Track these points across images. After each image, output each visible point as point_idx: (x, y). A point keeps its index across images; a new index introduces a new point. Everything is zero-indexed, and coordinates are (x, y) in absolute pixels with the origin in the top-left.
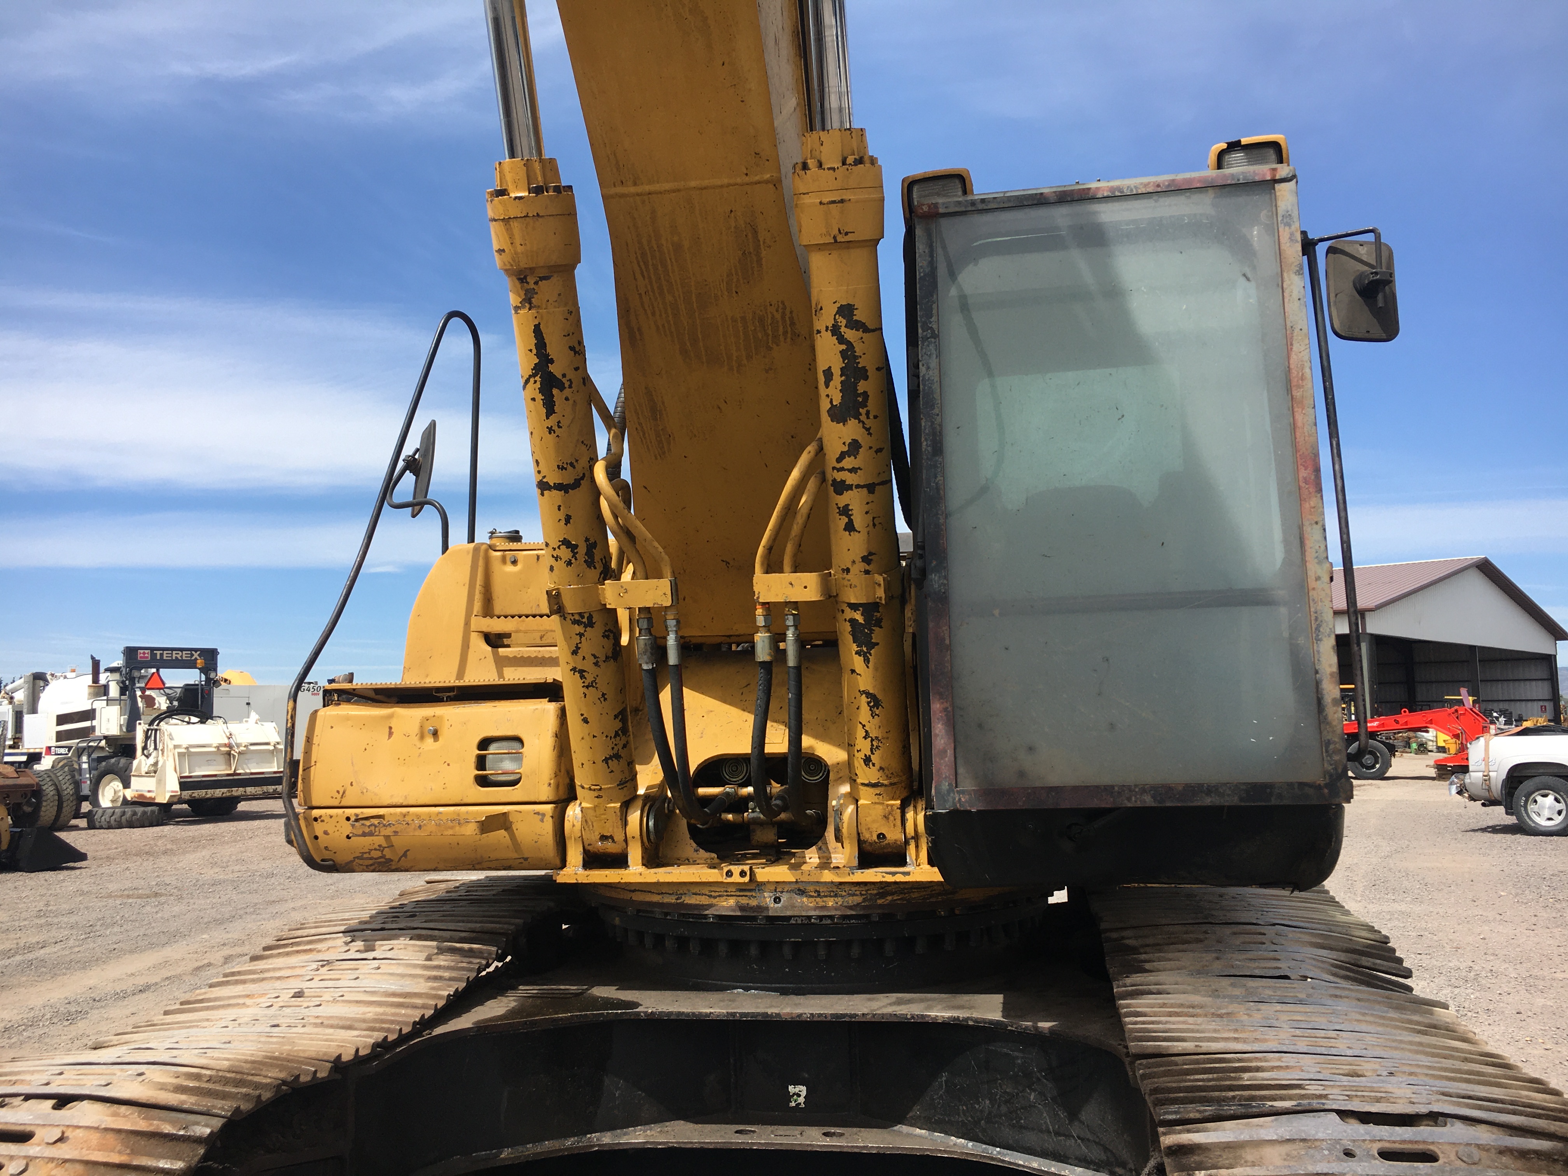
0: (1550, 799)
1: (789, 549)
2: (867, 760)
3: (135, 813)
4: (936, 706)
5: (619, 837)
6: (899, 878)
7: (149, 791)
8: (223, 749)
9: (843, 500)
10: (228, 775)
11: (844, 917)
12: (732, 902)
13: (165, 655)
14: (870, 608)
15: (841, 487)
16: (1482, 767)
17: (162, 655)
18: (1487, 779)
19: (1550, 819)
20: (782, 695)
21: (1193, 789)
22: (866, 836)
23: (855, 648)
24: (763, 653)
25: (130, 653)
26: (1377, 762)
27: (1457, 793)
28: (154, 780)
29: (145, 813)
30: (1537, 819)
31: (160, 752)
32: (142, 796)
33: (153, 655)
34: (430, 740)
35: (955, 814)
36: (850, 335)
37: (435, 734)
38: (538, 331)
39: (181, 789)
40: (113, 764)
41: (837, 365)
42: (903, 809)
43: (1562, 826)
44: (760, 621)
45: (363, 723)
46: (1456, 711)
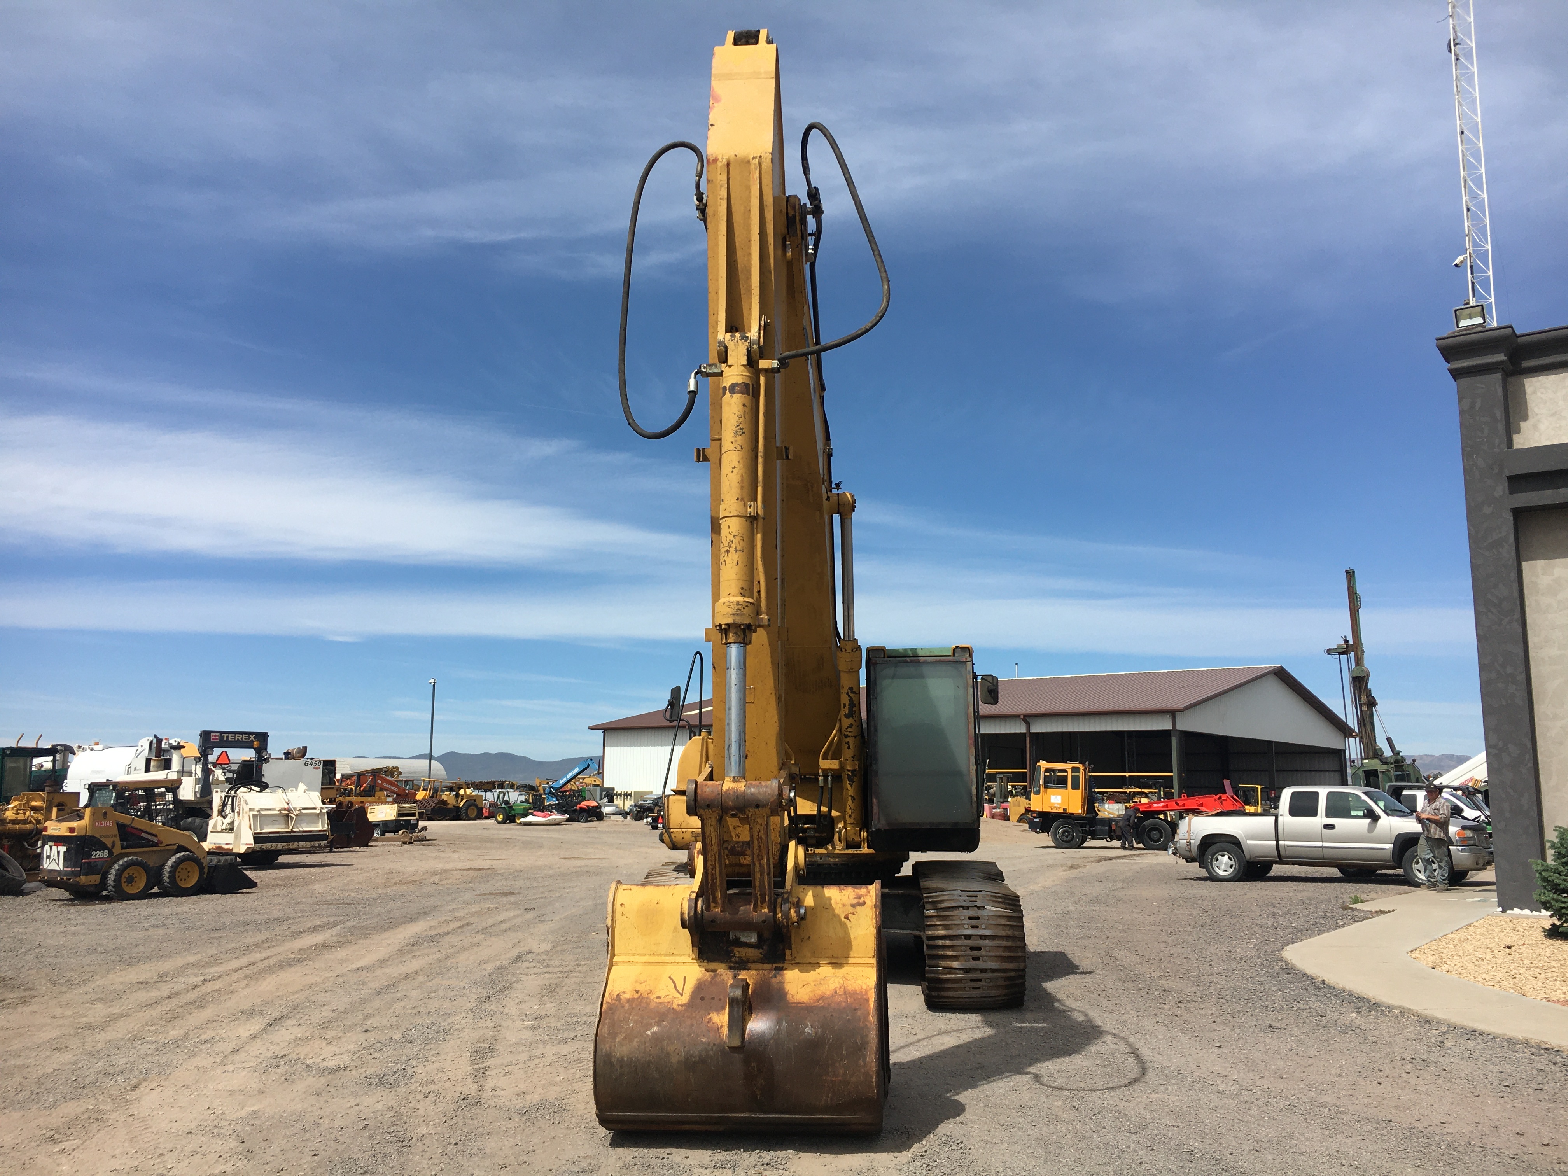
0: (1226, 857)
1: (830, 753)
2: (850, 816)
3: (219, 861)
4: (874, 801)
6: (859, 852)
7: (227, 844)
8: (283, 812)
9: (847, 740)
10: (287, 832)
11: (842, 864)
13: (230, 738)
14: (853, 771)
15: (846, 736)
16: (1186, 837)
17: (228, 737)
18: (1189, 844)
19: (1226, 871)
20: (826, 796)
22: (849, 839)
23: (848, 782)
24: (821, 784)
25: (206, 736)
26: (1161, 837)
27: (1173, 853)
28: (232, 835)
29: (226, 860)
30: (1217, 869)
31: (236, 814)
32: (220, 848)
33: (222, 738)
35: (879, 830)
36: (852, 695)
39: (255, 843)
40: (190, 823)
41: (847, 703)
42: (860, 831)
43: (1232, 875)
44: (821, 774)
46: (1220, 797)
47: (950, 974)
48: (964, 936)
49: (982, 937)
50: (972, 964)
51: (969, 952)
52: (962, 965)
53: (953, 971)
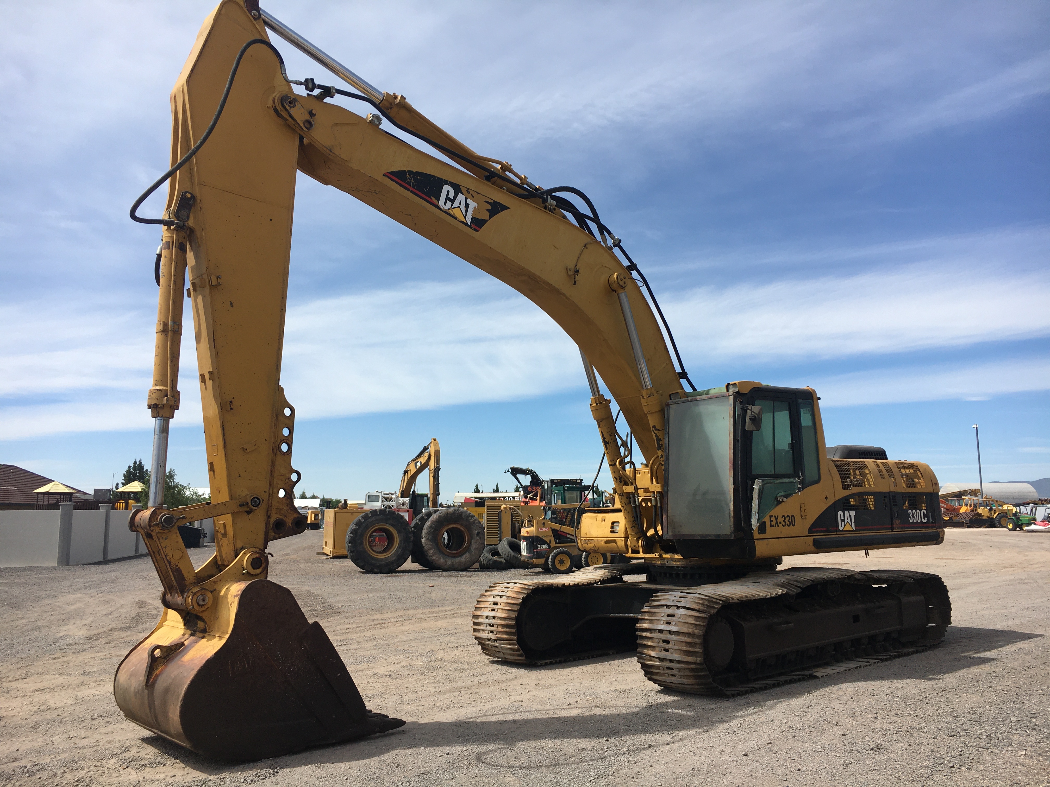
4: (665, 516)
5: (637, 546)
12: (659, 562)
21: (707, 535)
34: (604, 522)
36: (656, 432)
37: (604, 520)
38: (602, 432)
45: (591, 518)
47: (651, 661)
48: (659, 630)
49: (670, 632)
50: (663, 654)
51: (661, 644)
52: (657, 654)
53: (653, 659)
